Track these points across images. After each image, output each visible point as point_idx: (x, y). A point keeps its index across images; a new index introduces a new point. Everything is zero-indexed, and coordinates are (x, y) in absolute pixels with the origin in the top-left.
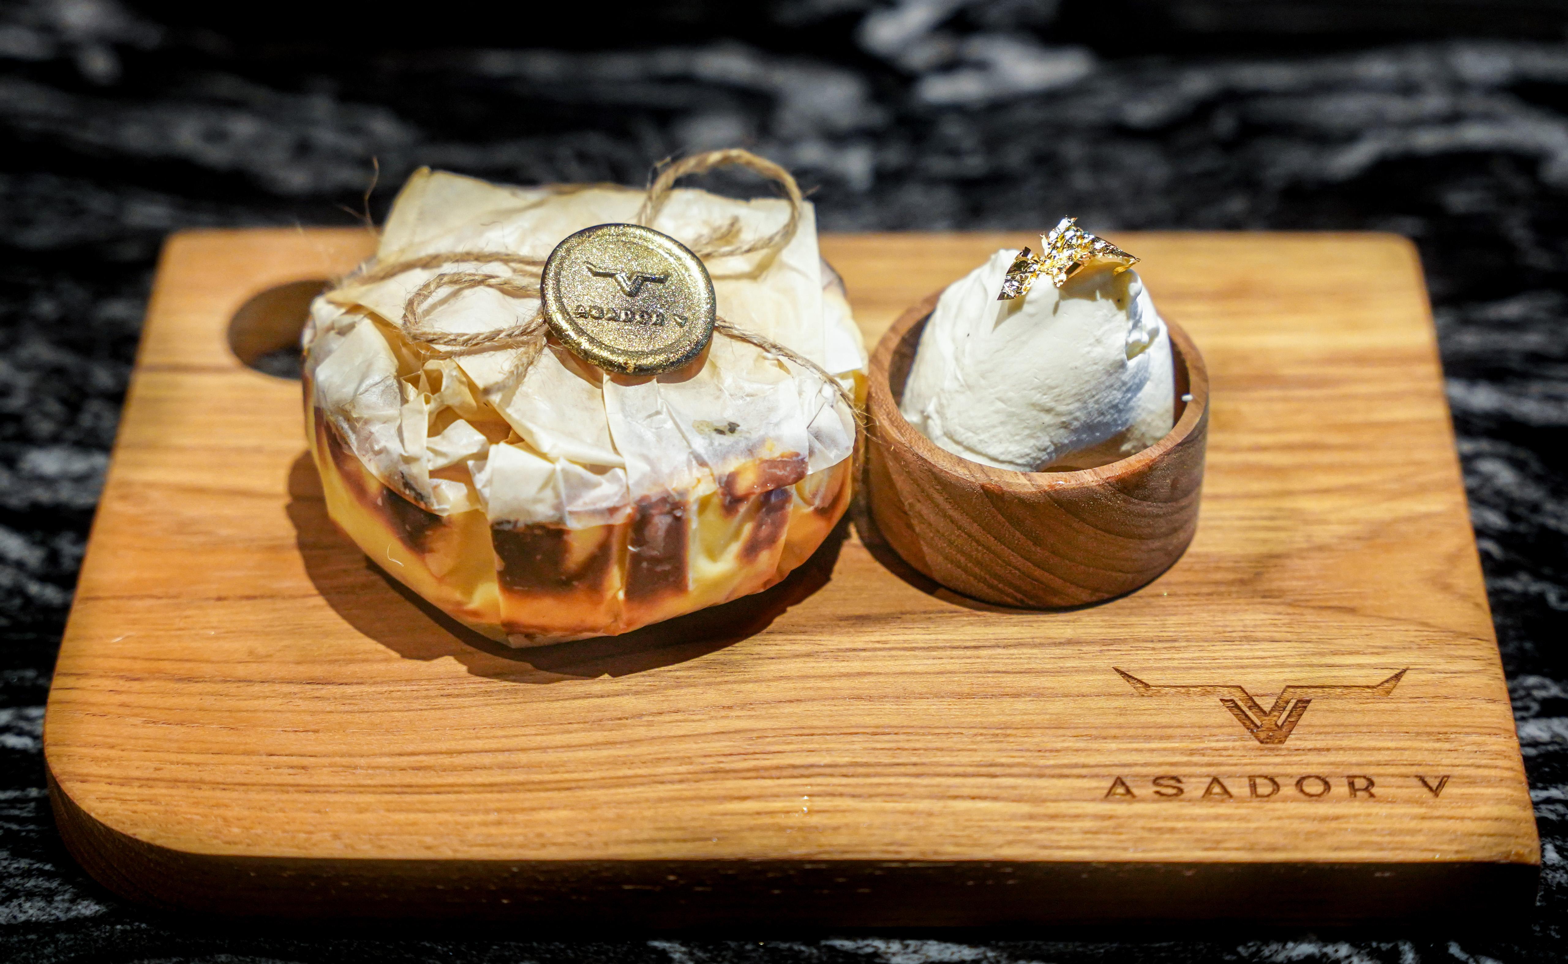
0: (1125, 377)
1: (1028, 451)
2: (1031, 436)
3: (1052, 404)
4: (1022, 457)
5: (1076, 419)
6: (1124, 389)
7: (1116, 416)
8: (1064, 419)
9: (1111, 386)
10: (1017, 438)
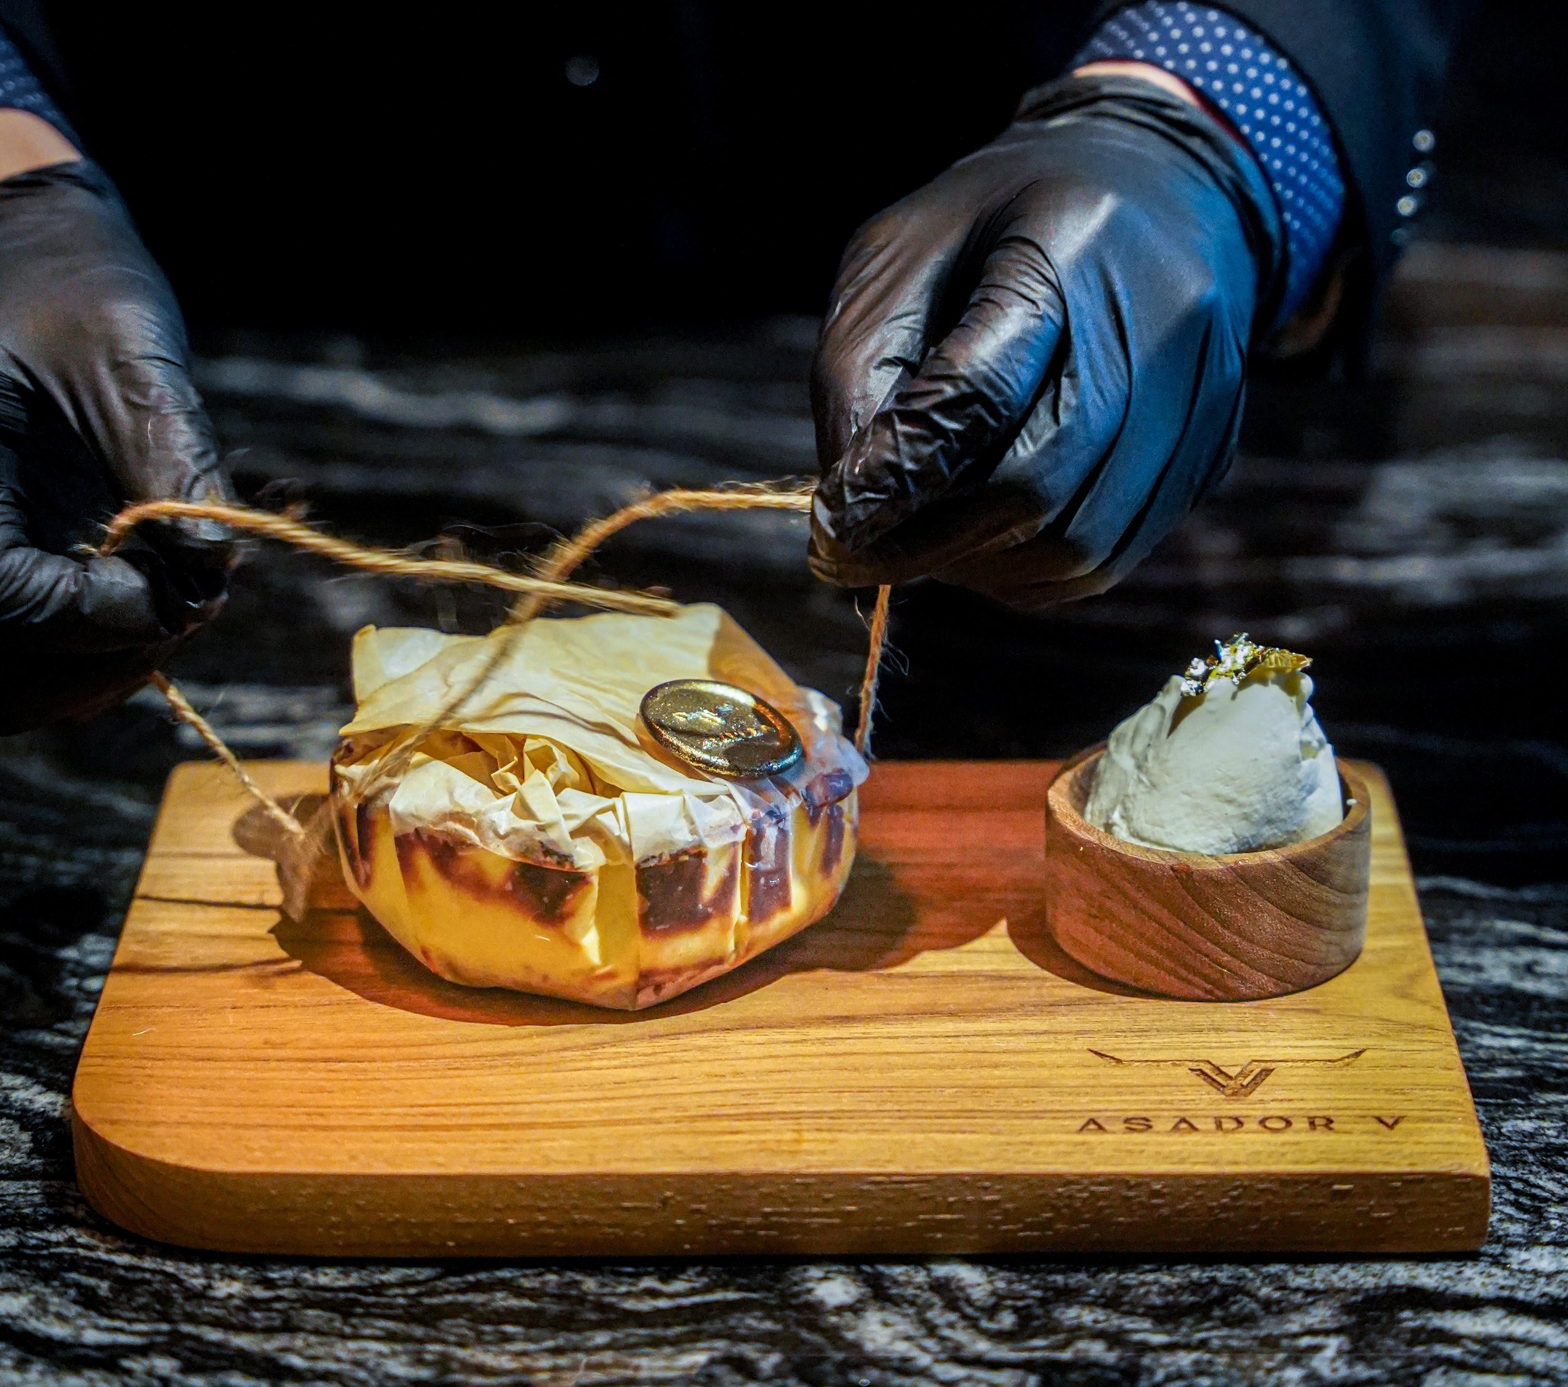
0: (1300, 775)
1: (1211, 841)
2: (1215, 827)
3: (1234, 795)
4: (1207, 847)
5: (1256, 811)
6: (1299, 786)
7: (1292, 814)
8: (1245, 810)
9: (1288, 781)
10: (1201, 828)
